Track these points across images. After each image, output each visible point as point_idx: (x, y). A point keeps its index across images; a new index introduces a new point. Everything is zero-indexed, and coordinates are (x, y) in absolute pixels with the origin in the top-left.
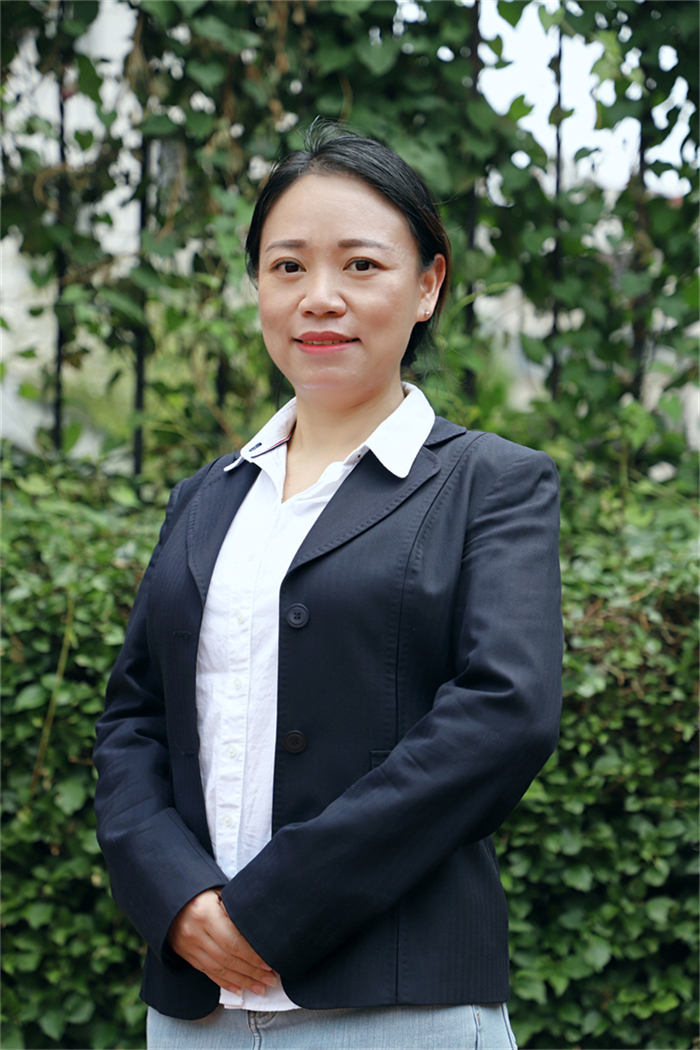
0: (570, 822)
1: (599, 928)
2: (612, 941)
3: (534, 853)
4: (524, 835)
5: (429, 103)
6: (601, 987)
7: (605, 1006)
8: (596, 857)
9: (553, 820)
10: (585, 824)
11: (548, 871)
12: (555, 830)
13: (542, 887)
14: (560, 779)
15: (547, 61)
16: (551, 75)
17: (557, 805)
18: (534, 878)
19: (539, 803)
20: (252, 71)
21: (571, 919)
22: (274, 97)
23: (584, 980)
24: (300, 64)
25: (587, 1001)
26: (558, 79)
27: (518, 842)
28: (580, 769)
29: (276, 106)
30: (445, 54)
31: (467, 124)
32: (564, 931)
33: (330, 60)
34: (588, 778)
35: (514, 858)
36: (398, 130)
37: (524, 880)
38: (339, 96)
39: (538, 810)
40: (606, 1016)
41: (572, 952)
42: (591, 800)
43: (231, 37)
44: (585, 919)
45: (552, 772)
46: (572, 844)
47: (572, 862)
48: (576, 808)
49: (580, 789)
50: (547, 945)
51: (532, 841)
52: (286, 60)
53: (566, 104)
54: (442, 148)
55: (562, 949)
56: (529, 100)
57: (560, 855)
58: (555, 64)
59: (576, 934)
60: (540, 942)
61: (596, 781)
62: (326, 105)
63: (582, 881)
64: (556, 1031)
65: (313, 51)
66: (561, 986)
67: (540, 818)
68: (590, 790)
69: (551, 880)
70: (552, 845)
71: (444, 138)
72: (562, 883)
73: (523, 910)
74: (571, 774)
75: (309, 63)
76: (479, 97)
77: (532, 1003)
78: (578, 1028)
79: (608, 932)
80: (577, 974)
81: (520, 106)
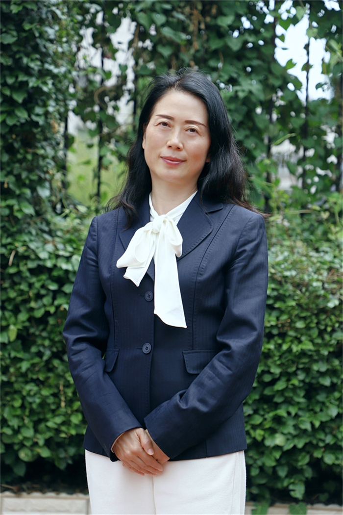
0: (322, 359)
1: (333, 401)
2: (338, 406)
3: (307, 370)
4: (303, 363)
5: (256, 63)
6: (333, 425)
7: (334, 432)
8: (333, 372)
9: (316, 358)
10: (327, 360)
11: (313, 378)
12: (316, 361)
13: (310, 384)
14: (319, 341)
15: (304, 46)
16: (305, 52)
17: (318, 352)
18: (307, 380)
19: (310, 350)
20: (183, 48)
21: (321, 397)
22: (191, 60)
23: (327, 422)
24: (202, 46)
25: (327, 430)
26: (308, 54)
27: (301, 366)
28: (327, 337)
29: (192, 63)
30: (261, 43)
31: (270, 72)
32: (318, 402)
33: (215, 44)
34: (330, 341)
35: (299, 372)
36: (242, 73)
37: (303, 381)
38: (218, 60)
39: (310, 353)
40: (335, 436)
41: (321, 410)
42: (331, 349)
43: (175, 35)
44: (327, 397)
45: (316, 338)
46: (323, 368)
47: (322, 374)
48: (325, 353)
49: (326, 345)
50: (311, 408)
51: (307, 366)
52: (197, 45)
53: (311, 63)
54: (260, 81)
55: (318, 409)
56: (294, 61)
57: (318, 372)
58: (307, 47)
59: (323, 403)
60: (308, 406)
61: (333, 342)
62: (212, 63)
63: (327, 382)
64: (315, 442)
65: (208, 40)
66: (317, 424)
67: (310, 356)
68: (331, 345)
69: (314, 381)
70: (315, 367)
71: (261, 77)
72: (318, 383)
73: (302, 393)
74: (323, 339)
75: (206, 45)
76: (275, 61)
77: (305, 431)
78: (323, 441)
79: (337, 403)
80: (324, 419)
81: (291, 64)
